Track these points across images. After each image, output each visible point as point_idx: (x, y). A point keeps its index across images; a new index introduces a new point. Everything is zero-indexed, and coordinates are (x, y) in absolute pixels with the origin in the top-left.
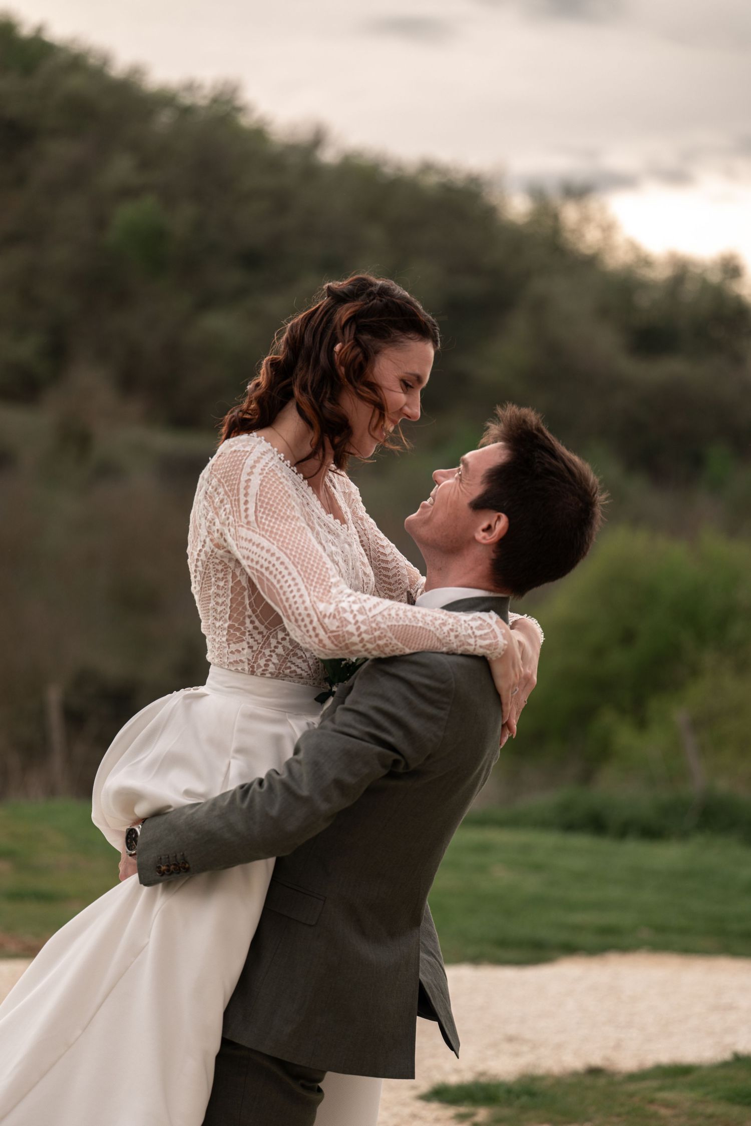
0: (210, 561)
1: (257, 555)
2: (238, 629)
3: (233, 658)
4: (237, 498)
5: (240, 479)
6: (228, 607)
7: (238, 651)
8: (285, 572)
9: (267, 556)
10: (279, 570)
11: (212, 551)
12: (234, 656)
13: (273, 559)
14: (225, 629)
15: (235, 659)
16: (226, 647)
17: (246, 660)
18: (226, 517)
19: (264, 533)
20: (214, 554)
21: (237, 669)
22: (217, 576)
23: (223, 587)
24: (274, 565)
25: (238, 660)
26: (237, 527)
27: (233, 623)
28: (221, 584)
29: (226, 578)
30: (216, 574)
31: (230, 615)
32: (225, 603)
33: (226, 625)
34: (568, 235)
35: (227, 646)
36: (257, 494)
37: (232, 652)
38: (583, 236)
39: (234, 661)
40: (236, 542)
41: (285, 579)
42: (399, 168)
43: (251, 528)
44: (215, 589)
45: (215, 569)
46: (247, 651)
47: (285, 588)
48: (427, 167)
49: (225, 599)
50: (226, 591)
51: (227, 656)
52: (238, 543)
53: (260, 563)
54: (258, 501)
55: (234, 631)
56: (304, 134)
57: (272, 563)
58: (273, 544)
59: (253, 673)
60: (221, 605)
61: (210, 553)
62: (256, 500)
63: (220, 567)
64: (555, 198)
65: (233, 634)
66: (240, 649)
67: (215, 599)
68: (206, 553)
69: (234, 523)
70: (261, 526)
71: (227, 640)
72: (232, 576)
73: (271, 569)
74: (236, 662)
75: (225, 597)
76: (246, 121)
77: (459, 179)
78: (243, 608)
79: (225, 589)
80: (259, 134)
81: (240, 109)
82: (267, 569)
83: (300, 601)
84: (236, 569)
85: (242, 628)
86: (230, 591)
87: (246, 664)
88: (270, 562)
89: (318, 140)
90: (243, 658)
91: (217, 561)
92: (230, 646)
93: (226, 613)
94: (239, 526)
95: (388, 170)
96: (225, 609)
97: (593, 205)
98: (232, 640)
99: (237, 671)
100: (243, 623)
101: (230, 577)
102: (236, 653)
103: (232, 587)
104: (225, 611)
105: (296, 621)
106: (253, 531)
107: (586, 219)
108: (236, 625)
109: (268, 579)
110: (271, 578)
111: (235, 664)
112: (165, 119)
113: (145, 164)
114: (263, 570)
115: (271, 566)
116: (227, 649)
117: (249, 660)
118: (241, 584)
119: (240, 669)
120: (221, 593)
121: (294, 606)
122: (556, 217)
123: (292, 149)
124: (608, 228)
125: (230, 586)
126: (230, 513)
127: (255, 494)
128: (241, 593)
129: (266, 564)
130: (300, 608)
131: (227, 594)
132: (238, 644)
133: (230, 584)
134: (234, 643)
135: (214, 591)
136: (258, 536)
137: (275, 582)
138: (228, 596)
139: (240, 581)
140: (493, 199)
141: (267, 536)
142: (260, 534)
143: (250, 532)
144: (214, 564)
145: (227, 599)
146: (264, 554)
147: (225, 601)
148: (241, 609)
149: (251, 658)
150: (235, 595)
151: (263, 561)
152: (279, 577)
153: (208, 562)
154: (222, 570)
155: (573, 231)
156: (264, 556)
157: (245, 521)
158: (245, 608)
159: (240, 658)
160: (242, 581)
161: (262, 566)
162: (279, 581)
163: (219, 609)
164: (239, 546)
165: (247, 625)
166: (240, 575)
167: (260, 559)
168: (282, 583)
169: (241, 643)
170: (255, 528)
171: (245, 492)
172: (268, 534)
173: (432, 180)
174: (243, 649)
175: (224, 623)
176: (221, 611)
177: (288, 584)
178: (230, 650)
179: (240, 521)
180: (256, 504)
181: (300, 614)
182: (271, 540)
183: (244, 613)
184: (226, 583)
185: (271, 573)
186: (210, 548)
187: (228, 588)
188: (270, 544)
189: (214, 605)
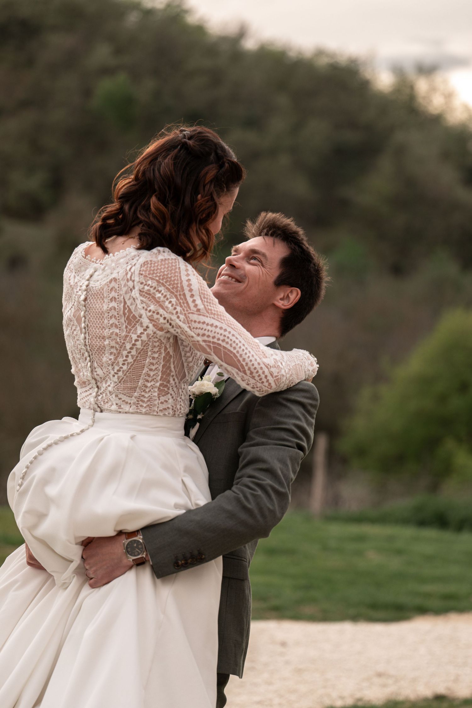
0: (151, 340)
1: (213, 332)
2: (166, 386)
3: (162, 407)
4: (181, 293)
5: (181, 279)
6: (160, 371)
7: (166, 401)
8: (237, 341)
9: (222, 332)
10: (233, 340)
11: (155, 333)
12: (164, 405)
13: (226, 333)
14: (156, 387)
15: (164, 408)
16: (156, 400)
17: (171, 407)
18: (173, 308)
19: (213, 316)
20: (155, 335)
21: (165, 414)
22: (153, 351)
23: (157, 358)
24: (228, 337)
25: (166, 407)
26: (187, 314)
27: (163, 382)
28: (156, 355)
29: (160, 351)
30: (152, 349)
31: (161, 377)
32: (158, 369)
33: (158, 384)
34: (420, 100)
35: (158, 399)
36: (199, 289)
37: (162, 403)
38: (431, 101)
39: (163, 409)
40: (188, 325)
41: (239, 346)
42: (300, 53)
43: (202, 314)
44: (150, 360)
45: (153, 346)
46: (171, 401)
47: (241, 352)
48: (320, 53)
49: (157, 366)
50: (159, 360)
51: (158, 406)
52: (190, 325)
53: (217, 337)
54: (201, 294)
55: (163, 387)
56: (232, 29)
57: (227, 336)
58: (222, 323)
59: (174, 415)
60: (154, 371)
61: (152, 335)
62: (200, 293)
63: (157, 344)
64: (411, 74)
65: (162, 390)
66: (167, 400)
67: (149, 367)
68: (148, 335)
69: (182, 311)
70: (210, 311)
71: (158, 394)
72: (165, 349)
73: (227, 340)
74: (165, 409)
75: (158, 364)
76: (191, 20)
77: (342, 60)
78: (170, 371)
79: (159, 359)
80: (200, 29)
81: (186, 12)
82: (223, 341)
83: (253, 359)
84: (167, 344)
85: (169, 385)
86: (162, 360)
87: (171, 410)
88: (225, 336)
89: (242, 34)
90: (169, 406)
91: (156, 340)
92: (160, 398)
93: (158, 376)
94: (189, 313)
95: (292, 54)
96: (157, 373)
97: (438, 79)
98: (162, 394)
99: (165, 415)
100: (168, 382)
101: (163, 351)
102: (165, 402)
103: (164, 357)
104: (157, 375)
105: (251, 373)
106: (203, 315)
107: (433, 89)
108: (165, 383)
109: (224, 348)
110: (228, 346)
111: (164, 411)
112: (133, 18)
113: (118, 51)
114: (220, 342)
115: (226, 338)
116: (158, 401)
117: (173, 406)
118: (169, 354)
119: (167, 413)
120: (154, 362)
121: (250, 364)
122: (412, 88)
123: (224, 39)
124: (449, 96)
125: (162, 356)
126: (177, 305)
127: (198, 289)
128: (169, 361)
129: (222, 338)
130: (255, 365)
131: (160, 362)
132: (165, 397)
133: (163, 355)
134: (163, 396)
135: (149, 361)
136: (209, 318)
137: (232, 349)
138: (160, 363)
139: (169, 352)
140: (367, 74)
141: (216, 318)
142: (210, 317)
143: (201, 317)
144: (153, 342)
145: (159, 366)
146: (218, 330)
147: (158, 367)
148: (168, 371)
149: (173, 405)
150: (165, 362)
151: (219, 335)
152: (234, 345)
153: (148, 341)
154: (158, 346)
155: (424, 98)
156: (219, 332)
157: (195, 309)
158: (171, 371)
159: (167, 406)
160: (170, 352)
161: (219, 339)
162: (235, 348)
163: (152, 373)
164: (192, 328)
165: (171, 383)
166: (169, 348)
167: (216, 335)
168: (238, 349)
169: (167, 396)
170: (205, 314)
171: (188, 288)
172: (216, 316)
173: (323, 61)
174: (169, 399)
175: (156, 383)
176: (154, 375)
177: (242, 349)
178: (160, 402)
179: (189, 310)
180: (200, 296)
181: (255, 369)
182: (220, 320)
183: (170, 374)
184: (160, 355)
185: (227, 343)
186: (153, 331)
187: (161, 358)
188: (220, 323)
189: (147, 371)
